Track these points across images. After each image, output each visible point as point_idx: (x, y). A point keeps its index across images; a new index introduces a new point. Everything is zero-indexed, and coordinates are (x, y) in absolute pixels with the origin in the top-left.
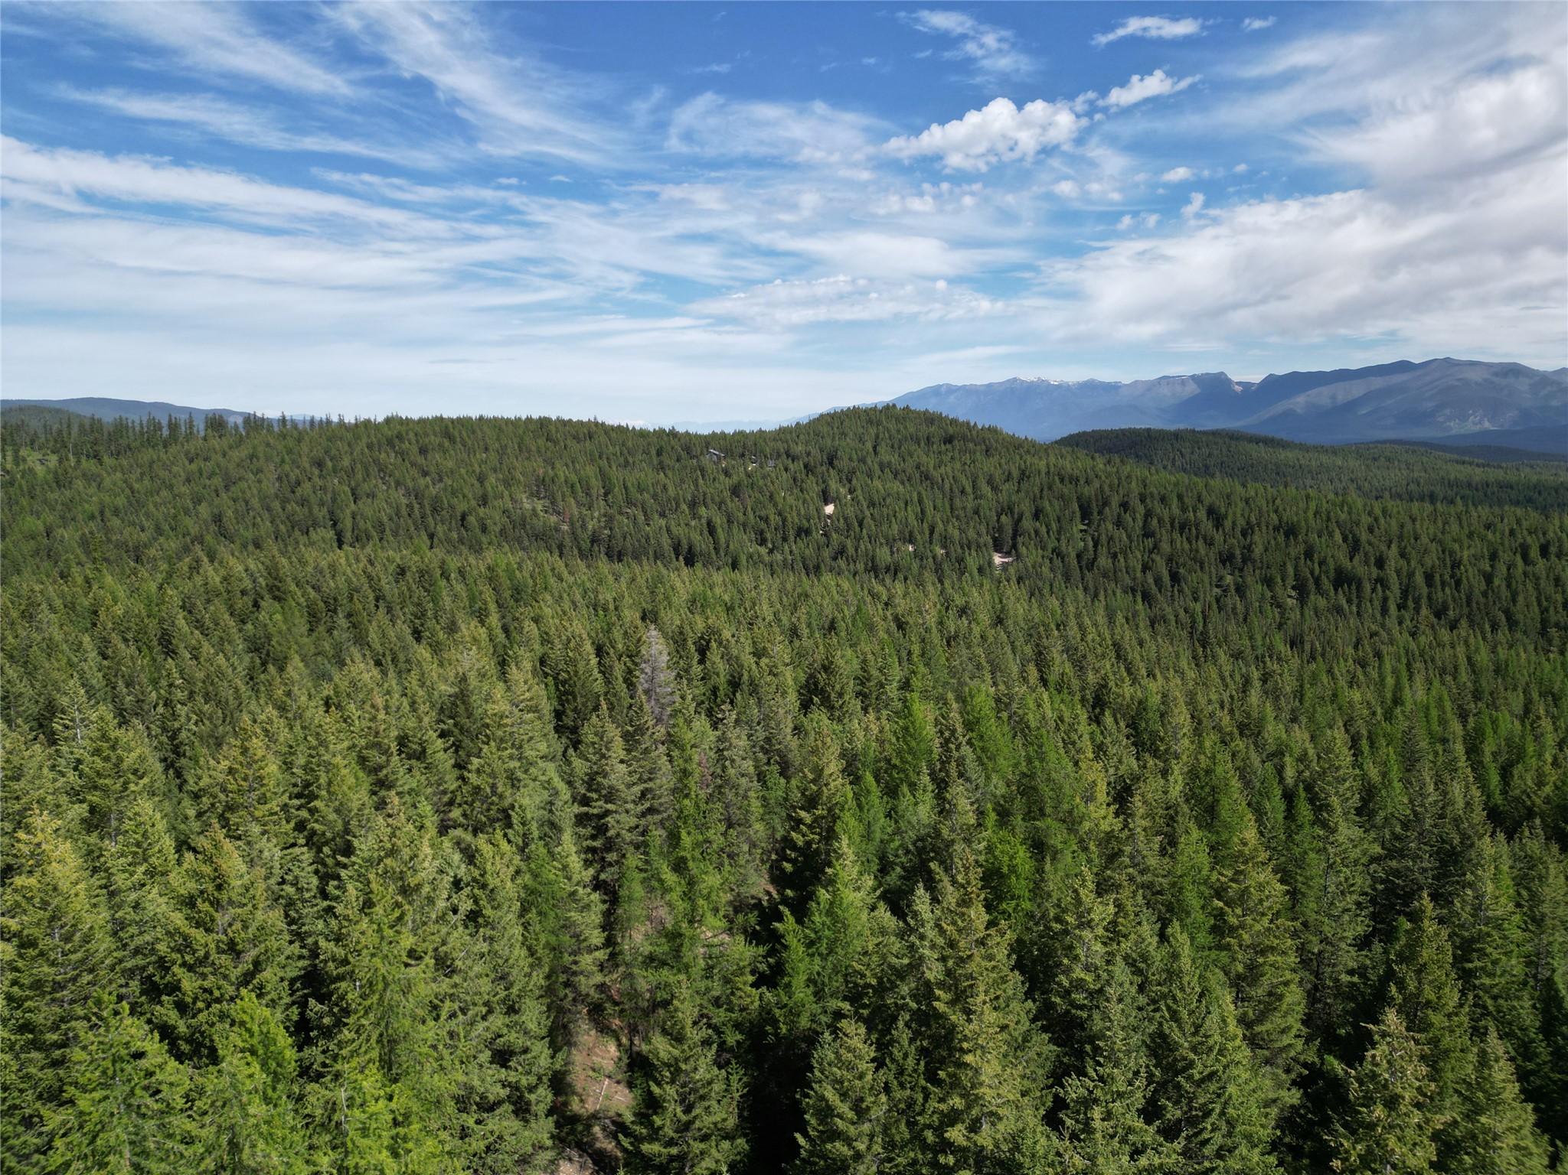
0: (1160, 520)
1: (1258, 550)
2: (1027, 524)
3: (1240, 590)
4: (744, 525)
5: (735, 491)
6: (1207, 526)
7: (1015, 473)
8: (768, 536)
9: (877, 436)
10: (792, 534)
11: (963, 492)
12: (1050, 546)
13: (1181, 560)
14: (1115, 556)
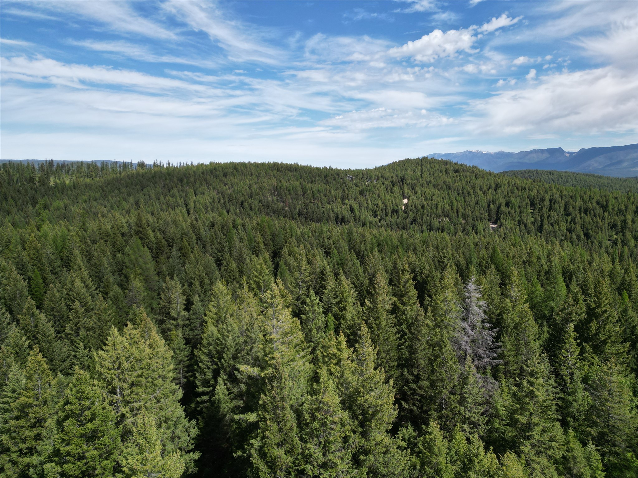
0: (574, 207)
1: (630, 222)
2: (503, 208)
3: (624, 242)
4: (367, 208)
5: (361, 193)
6: (599, 210)
7: (493, 185)
8: (378, 213)
9: (422, 170)
10: (390, 212)
11: (469, 194)
12: (517, 219)
13: (590, 227)
14: (552, 224)
